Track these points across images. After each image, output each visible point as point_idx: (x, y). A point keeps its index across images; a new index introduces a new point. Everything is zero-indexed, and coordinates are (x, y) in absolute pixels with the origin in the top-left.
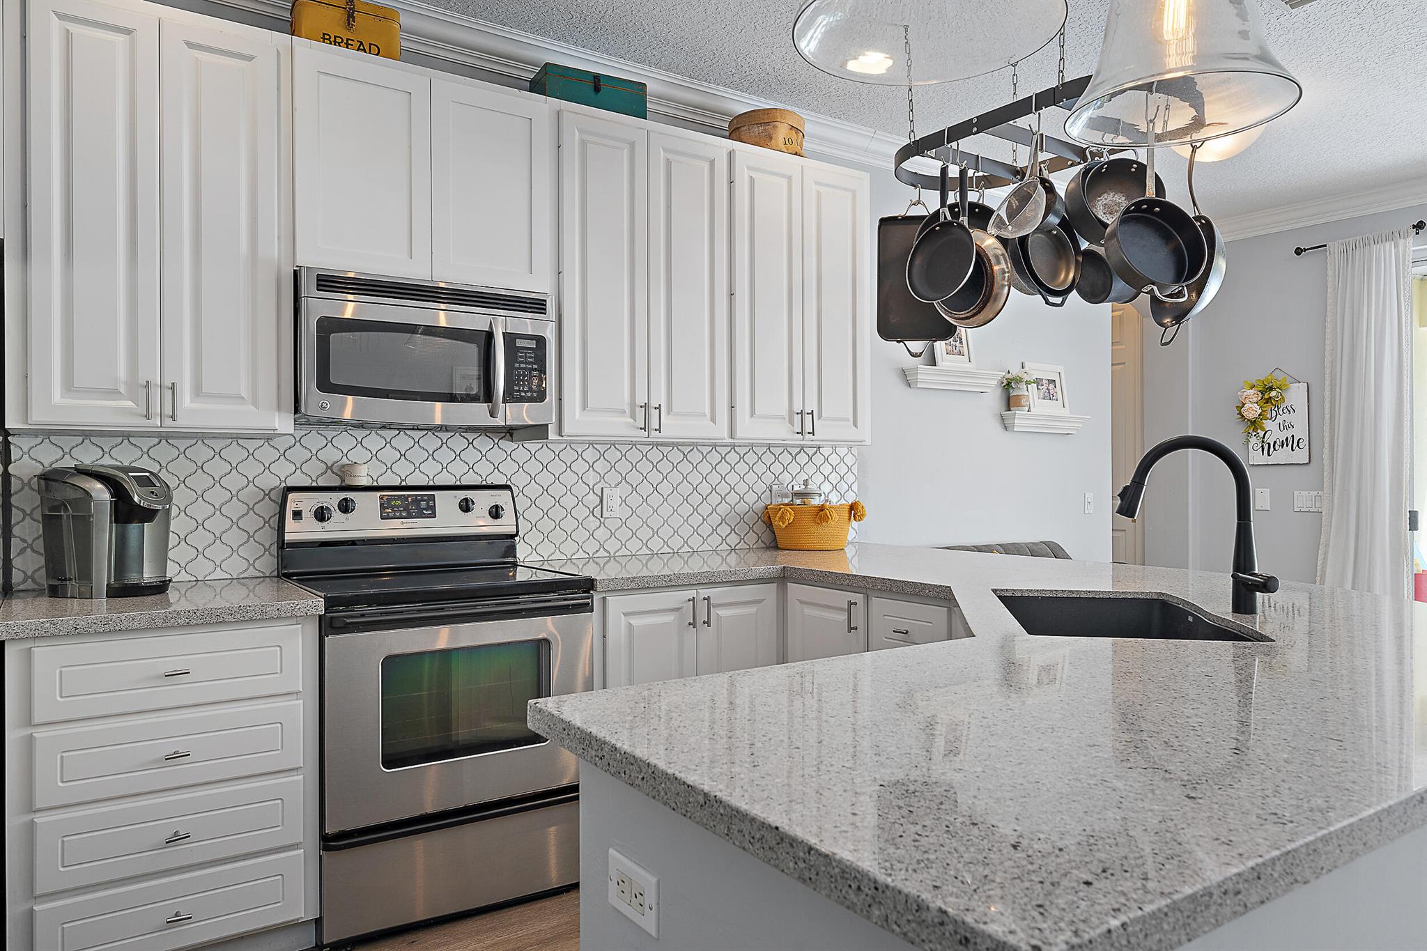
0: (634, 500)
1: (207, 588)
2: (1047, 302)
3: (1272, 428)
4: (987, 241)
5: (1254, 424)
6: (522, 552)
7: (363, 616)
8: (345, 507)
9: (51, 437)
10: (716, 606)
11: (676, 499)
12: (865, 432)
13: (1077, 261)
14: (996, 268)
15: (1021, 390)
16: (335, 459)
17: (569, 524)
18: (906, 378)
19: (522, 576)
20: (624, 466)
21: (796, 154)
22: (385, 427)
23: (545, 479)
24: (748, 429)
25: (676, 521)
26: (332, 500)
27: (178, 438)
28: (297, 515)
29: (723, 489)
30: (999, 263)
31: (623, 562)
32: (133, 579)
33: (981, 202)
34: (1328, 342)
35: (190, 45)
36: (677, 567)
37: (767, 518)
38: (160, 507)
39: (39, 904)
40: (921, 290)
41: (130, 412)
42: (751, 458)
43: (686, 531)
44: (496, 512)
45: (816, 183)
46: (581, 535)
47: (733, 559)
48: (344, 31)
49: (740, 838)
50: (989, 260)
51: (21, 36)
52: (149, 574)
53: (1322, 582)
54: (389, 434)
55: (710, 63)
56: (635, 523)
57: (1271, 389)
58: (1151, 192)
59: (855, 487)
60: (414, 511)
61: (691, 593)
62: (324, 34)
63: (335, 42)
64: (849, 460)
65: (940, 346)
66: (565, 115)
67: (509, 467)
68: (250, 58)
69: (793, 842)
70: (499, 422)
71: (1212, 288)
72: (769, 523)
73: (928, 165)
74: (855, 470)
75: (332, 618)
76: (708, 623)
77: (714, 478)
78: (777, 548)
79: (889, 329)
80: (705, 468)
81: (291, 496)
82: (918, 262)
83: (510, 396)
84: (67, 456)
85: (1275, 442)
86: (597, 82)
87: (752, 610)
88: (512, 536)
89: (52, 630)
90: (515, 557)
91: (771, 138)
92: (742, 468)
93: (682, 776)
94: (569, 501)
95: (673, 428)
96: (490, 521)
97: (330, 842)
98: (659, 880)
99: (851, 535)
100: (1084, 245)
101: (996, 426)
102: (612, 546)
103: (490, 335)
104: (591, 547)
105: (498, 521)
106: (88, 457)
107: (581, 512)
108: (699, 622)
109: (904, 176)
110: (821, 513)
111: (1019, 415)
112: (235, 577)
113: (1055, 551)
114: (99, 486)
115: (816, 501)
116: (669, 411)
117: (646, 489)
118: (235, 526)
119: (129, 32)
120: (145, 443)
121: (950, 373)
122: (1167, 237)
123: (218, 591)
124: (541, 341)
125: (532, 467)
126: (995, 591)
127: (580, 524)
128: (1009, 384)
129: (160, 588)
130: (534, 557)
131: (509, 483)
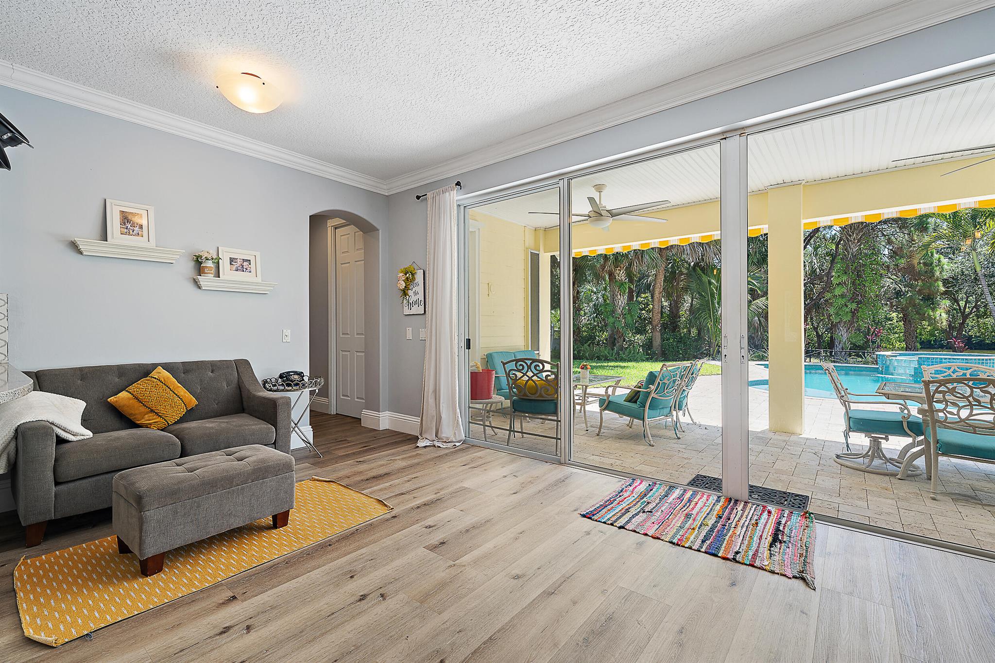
3: (412, 296)
5: (405, 293)
18: (77, 248)
34: (428, 247)
57: (408, 273)
85: (412, 302)
121: (120, 247)
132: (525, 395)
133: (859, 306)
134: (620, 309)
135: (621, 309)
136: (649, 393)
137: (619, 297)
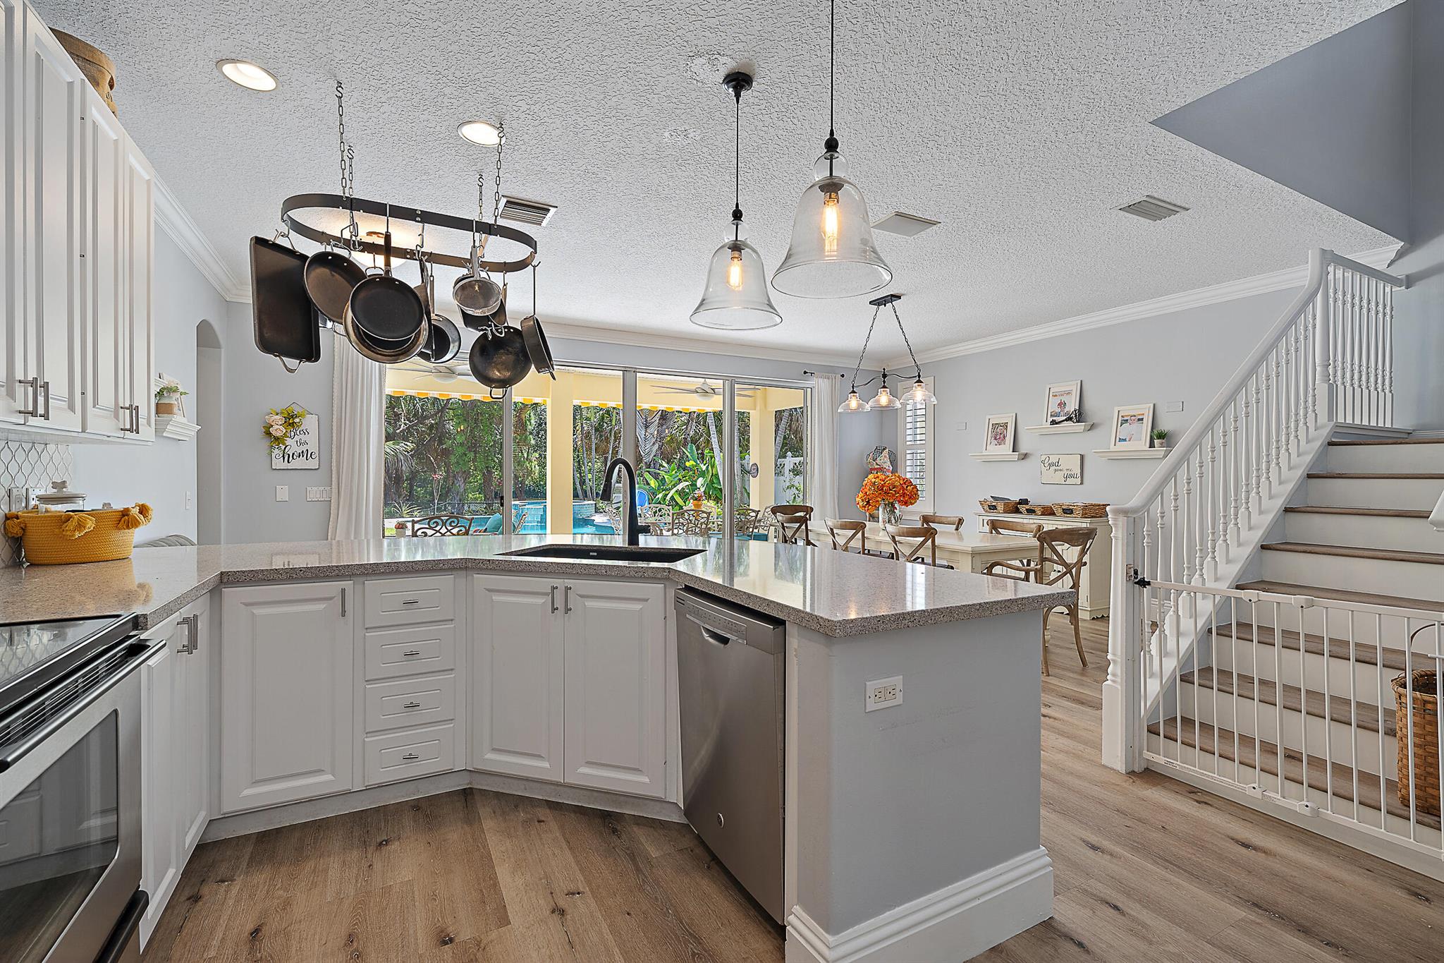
3: (292, 445)
5: (278, 440)
15: (172, 399)
21: (114, 114)
57: (293, 417)
74: (70, 470)
85: (293, 454)
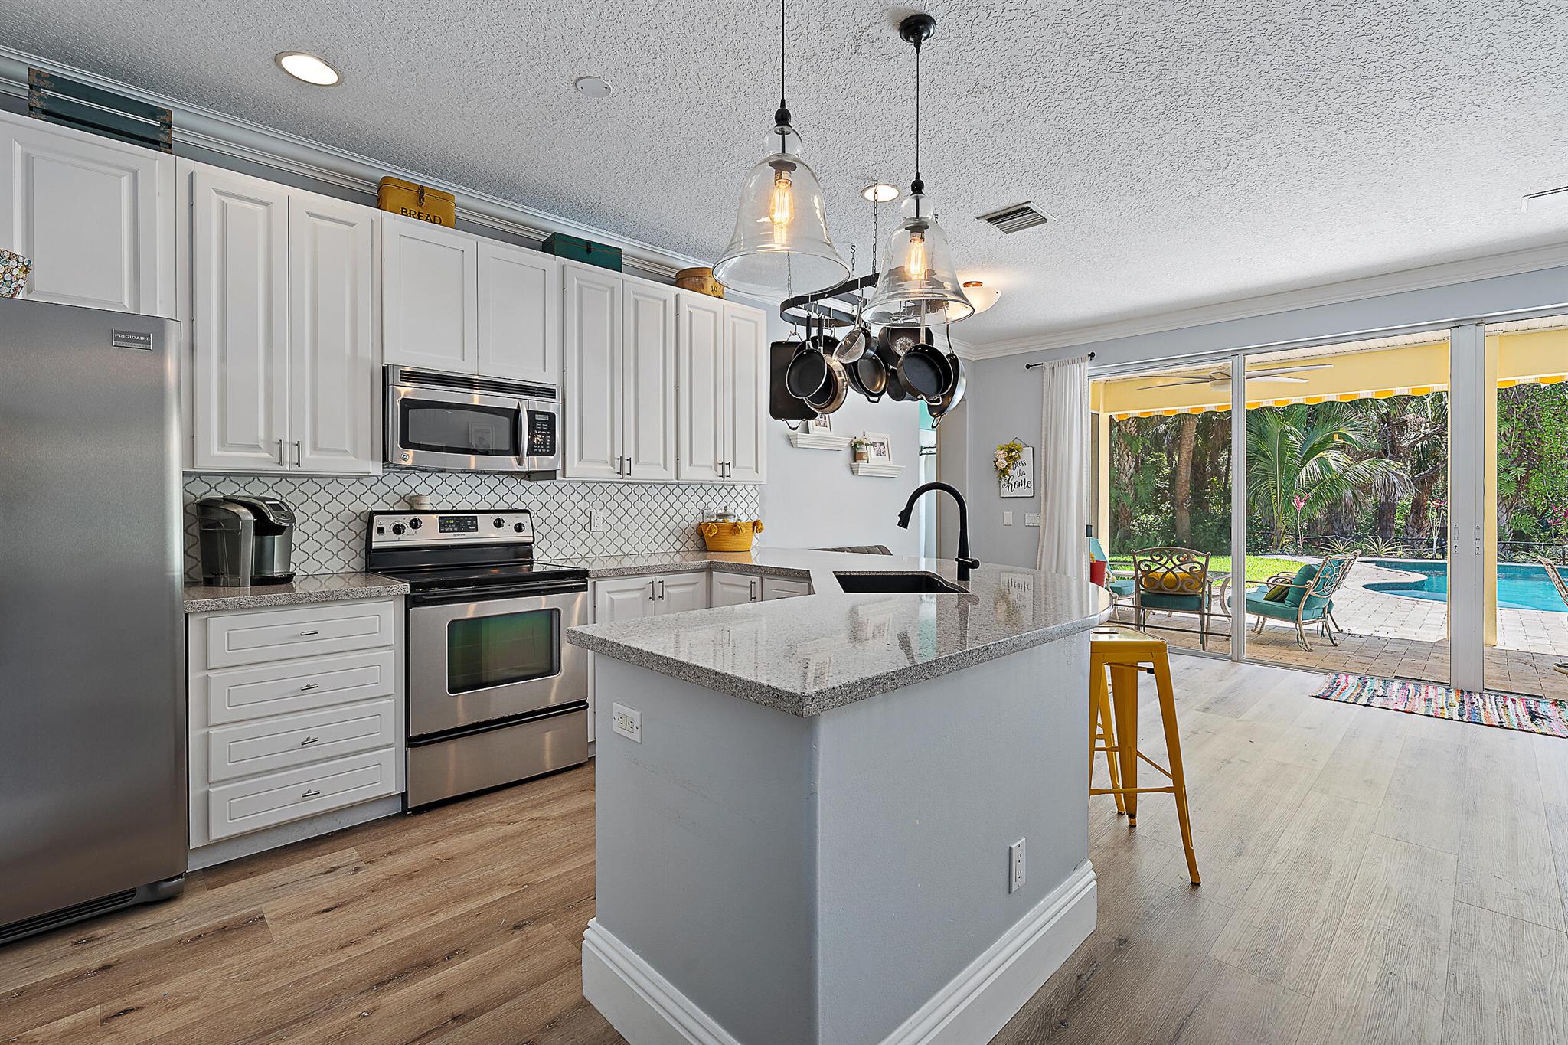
0: (612, 520)
1: (315, 581)
2: (869, 400)
3: (1014, 476)
4: (834, 362)
5: (1004, 472)
6: (536, 554)
7: (435, 595)
8: (415, 524)
9: (201, 477)
10: (667, 587)
11: (640, 519)
12: (763, 476)
13: (887, 375)
14: (839, 379)
15: (862, 450)
16: (407, 492)
17: (568, 536)
18: (791, 441)
19: (536, 569)
20: (605, 498)
21: (719, 297)
22: (443, 471)
23: (552, 506)
24: (688, 474)
25: (640, 533)
26: (404, 520)
27: (294, 477)
28: (381, 530)
29: (671, 512)
30: (841, 376)
31: (605, 560)
32: (267, 573)
33: (832, 336)
34: (1044, 423)
35: (310, 214)
36: (641, 562)
37: (700, 531)
38: (288, 525)
39: (213, 787)
40: (796, 391)
41: (267, 461)
42: (690, 492)
43: (647, 540)
44: (519, 528)
45: (732, 316)
46: (576, 543)
47: (677, 559)
48: (416, 207)
49: (684, 675)
50: (835, 374)
51: (189, 204)
52: (278, 570)
53: (1040, 569)
54: (444, 475)
55: (663, 237)
56: (612, 534)
57: (1012, 450)
58: (923, 340)
59: (757, 511)
60: (462, 527)
61: (652, 579)
62: (403, 208)
63: (410, 214)
64: (754, 493)
65: (812, 423)
66: (568, 269)
67: (527, 498)
68: (352, 225)
69: (709, 671)
70: (524, 468)
71: (959, 394)
72: (701, 535)
73: (800, 312)
74: (757, 500)
75: (415, 596)
76: (662, 597)
77: (666, 505)
78: (706, 550)
79: (777, 412)
80: (659, 498)
81: (376, 517)
82: (793, 373)
83: (532, 452)
84: (213, 490)
85: (1015, 483)
86: (589, 246)
87: (691, 588)
88: (530, 544)
89: (223, 606)
90: (532, 557)
91: (703, 287)
92: (683, 498)
93: (656, 652)
94: (568, 520)
95: (638, 473)
96: (515, 533)
97: (414, 742)
98: (641, 714)
99: (755, 542)
100: (892, 367)
101: (848, 472)
102: (598, 550)
103: (518, 412)
104: (583, 550)
105: (521, 534)
106: (228, 490)
107: (577, 528)
108: (656, 597)
109: (786, 317)
110: (735, 528)
111: (862, 464)
112: (335, 572)
113: (884, 551)
114: (244, 510)
115: (732, 520)
116: (637, 462)
117: (620, 512)
118: (335, 538)
119: (267, 204)
120: (270, 481)
121: (817, 438)
122: (933, 367)
123: (323, 582)
124: (552, 416)
125: (544, 498)
126: (834, 572)
127: (576, 535)
128: (855, 445)
129: (287, 579)
130: (545, 557)
131: (527, 508)
132: (1160, 588)
133: (1531, 471)
134: (1126, 476)
135: (1129, 476)
136: (1305, 590)
137: (1126, 458)
